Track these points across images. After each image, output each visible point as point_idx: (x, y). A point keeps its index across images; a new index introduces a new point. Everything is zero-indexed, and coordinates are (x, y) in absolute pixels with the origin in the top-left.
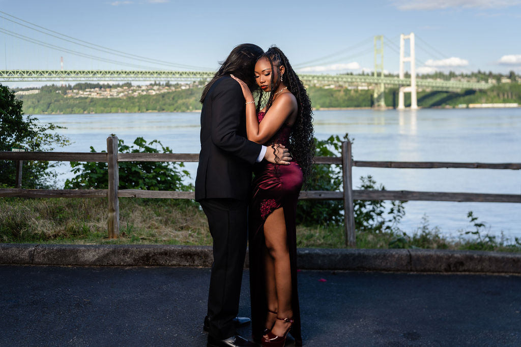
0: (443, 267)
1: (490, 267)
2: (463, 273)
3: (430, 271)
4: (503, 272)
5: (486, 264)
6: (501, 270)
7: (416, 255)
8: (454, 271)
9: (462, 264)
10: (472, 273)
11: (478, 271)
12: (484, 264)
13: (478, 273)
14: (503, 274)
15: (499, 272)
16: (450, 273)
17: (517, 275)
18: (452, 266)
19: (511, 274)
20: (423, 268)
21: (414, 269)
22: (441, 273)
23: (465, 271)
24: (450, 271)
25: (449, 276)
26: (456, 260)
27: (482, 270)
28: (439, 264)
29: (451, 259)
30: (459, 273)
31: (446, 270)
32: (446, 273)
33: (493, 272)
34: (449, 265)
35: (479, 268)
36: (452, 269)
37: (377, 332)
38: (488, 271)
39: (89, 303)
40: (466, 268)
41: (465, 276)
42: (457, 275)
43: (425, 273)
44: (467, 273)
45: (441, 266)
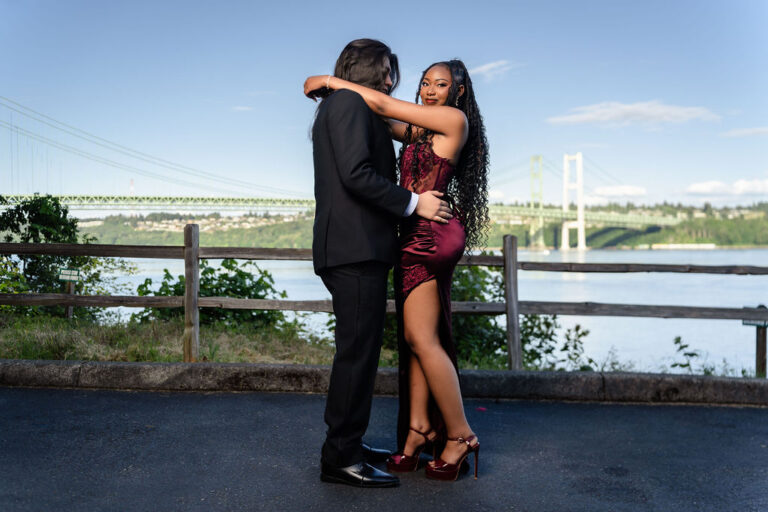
0: (649, 396)
1: (716, 395)
2: (678, 404)
3: (630, 400)
4: (733, 402)
5: (710, 391)
6: (731, 400)
7: (611, 378)
8: (665, 401)
9: (676, 391)
10: (690, 404)
11: (698, 401)
12: (707, 392)
13: (698, 404)
14: (734, 406)
15: (728, 403)
16: (659, 404)
17: (753, 406)
18: (662, 394)
19: (746, 406)
20: (621, 397)
21: (608, 397)
22: (647, 404)
23: (680, 400)
24: (659, 400)
25: (659, 407)
26: (667, 386)
27: (704, 400)
28: (644, 391)
29: (661, 385)
30: (672, 404)
31: (654, 400)
32: (653, 404)
33: (720, 403)
34: (658, 393)
35: (700, 396)
36: (663, 398)
37: (565, 466)
38: (712, 402)
39: (154, 429)
40: (682, 397)
41: (681, 407)
42: (669, 406)
43: (625, 404)
44: (683, 404)
45: (646, 394)
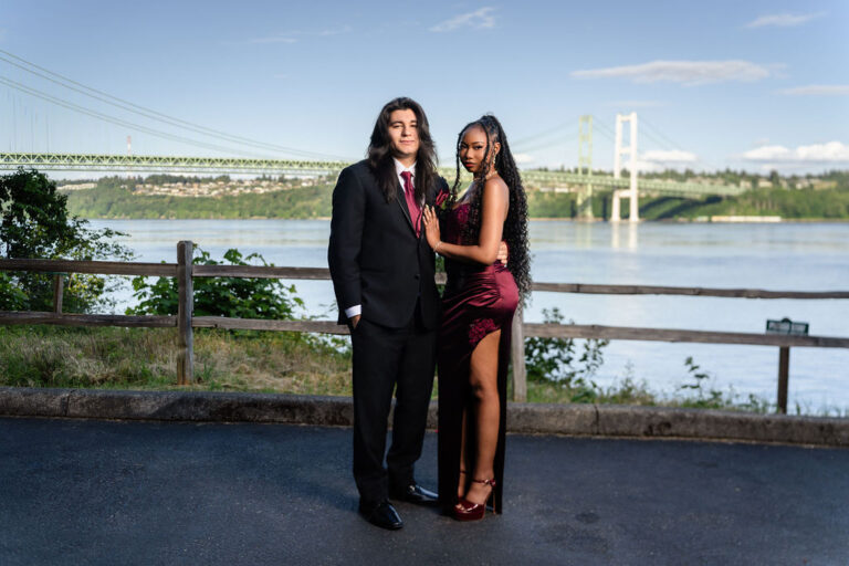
0: (642, 430)
1: (708, 429)
2: (670, 438)
3: (624, 434)
4: (725, 437)
5: (702, 426)
6: (722, 434)
7: (605, 413)
8: (657, 435)
9: (668, 425)
10: (682, 439)
11: (690, 436)
12: (699, 426)
13: (689, 439)
14: (724, 441)
15: (719, 438)
16: (651, 438)
17: (743, 441)
18: (654, 428)
19: (736, 441)
20: (613, 430)
21: (601, 431)
22: (639, 438)
23: (672, 435)
24: (652, 435)
25: (649, 442)
26: (660, 420)
27: (696, 435)
28: (637, 425)
29: (654, 419)
30: (664, 439)
31: (646, 434)
32: (645, 438)
33: (711, 437)
34: (650, 427)
35: (692, 431)
36: (655, 432)
37: (539, 512)
38: (705, 436)
39: (142, 469)
40: (673, 431)
41: (671, 443)
42: (661, 441)
43: (617, 438)
44: (675, 438)
45: (639, 428)
